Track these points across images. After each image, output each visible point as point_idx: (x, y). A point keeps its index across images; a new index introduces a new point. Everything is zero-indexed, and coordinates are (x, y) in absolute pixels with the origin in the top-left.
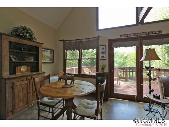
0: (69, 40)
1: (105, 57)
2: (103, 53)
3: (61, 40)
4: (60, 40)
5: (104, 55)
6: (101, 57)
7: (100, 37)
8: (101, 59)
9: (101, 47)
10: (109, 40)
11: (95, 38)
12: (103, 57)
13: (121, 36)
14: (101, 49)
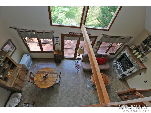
0: (23, 29)
1: (59, 43)
2: (58, 41)
4: (10, 27)
6: (56, 43)
7: (54, 32)
10: (61, 34)
11: (50, 32)
13: (70, 33)
14: (56, 39)
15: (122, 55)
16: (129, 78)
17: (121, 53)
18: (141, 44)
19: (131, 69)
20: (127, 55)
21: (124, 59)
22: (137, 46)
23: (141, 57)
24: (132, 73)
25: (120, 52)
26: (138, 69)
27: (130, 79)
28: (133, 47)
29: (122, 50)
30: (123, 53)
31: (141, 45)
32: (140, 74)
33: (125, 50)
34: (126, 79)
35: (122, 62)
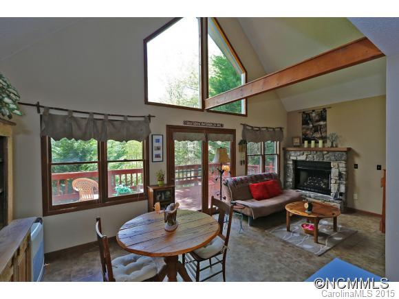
1: (161, 156)
2: (158, 149)
3: (34, 105)
5: (160, 152)
6: (154, 157)
7: (151, 118)
8: (155, 159)
9: (155, 137)
10: (167, 126)
12: (158, 156)
13: (185, 122)
14: (154, 141)
15: (292, 167)
16: (353, 196)
17: (288, 167)
18: (303, 129)
19: (334, 172)
20: (302, 158)
21: (303, 175)
22: (301, 135)
23: (323, 142)
24: (344, 177)
25: (286, 167)
26: (343, 158)
27: (356, 196)
28: (297, 141)
29: (286, 160)
30: (291, 162)
31: (305, 130)
32: (356, 166)
33: (290, 156)
34: (349, 206)
35: (306, 184)
